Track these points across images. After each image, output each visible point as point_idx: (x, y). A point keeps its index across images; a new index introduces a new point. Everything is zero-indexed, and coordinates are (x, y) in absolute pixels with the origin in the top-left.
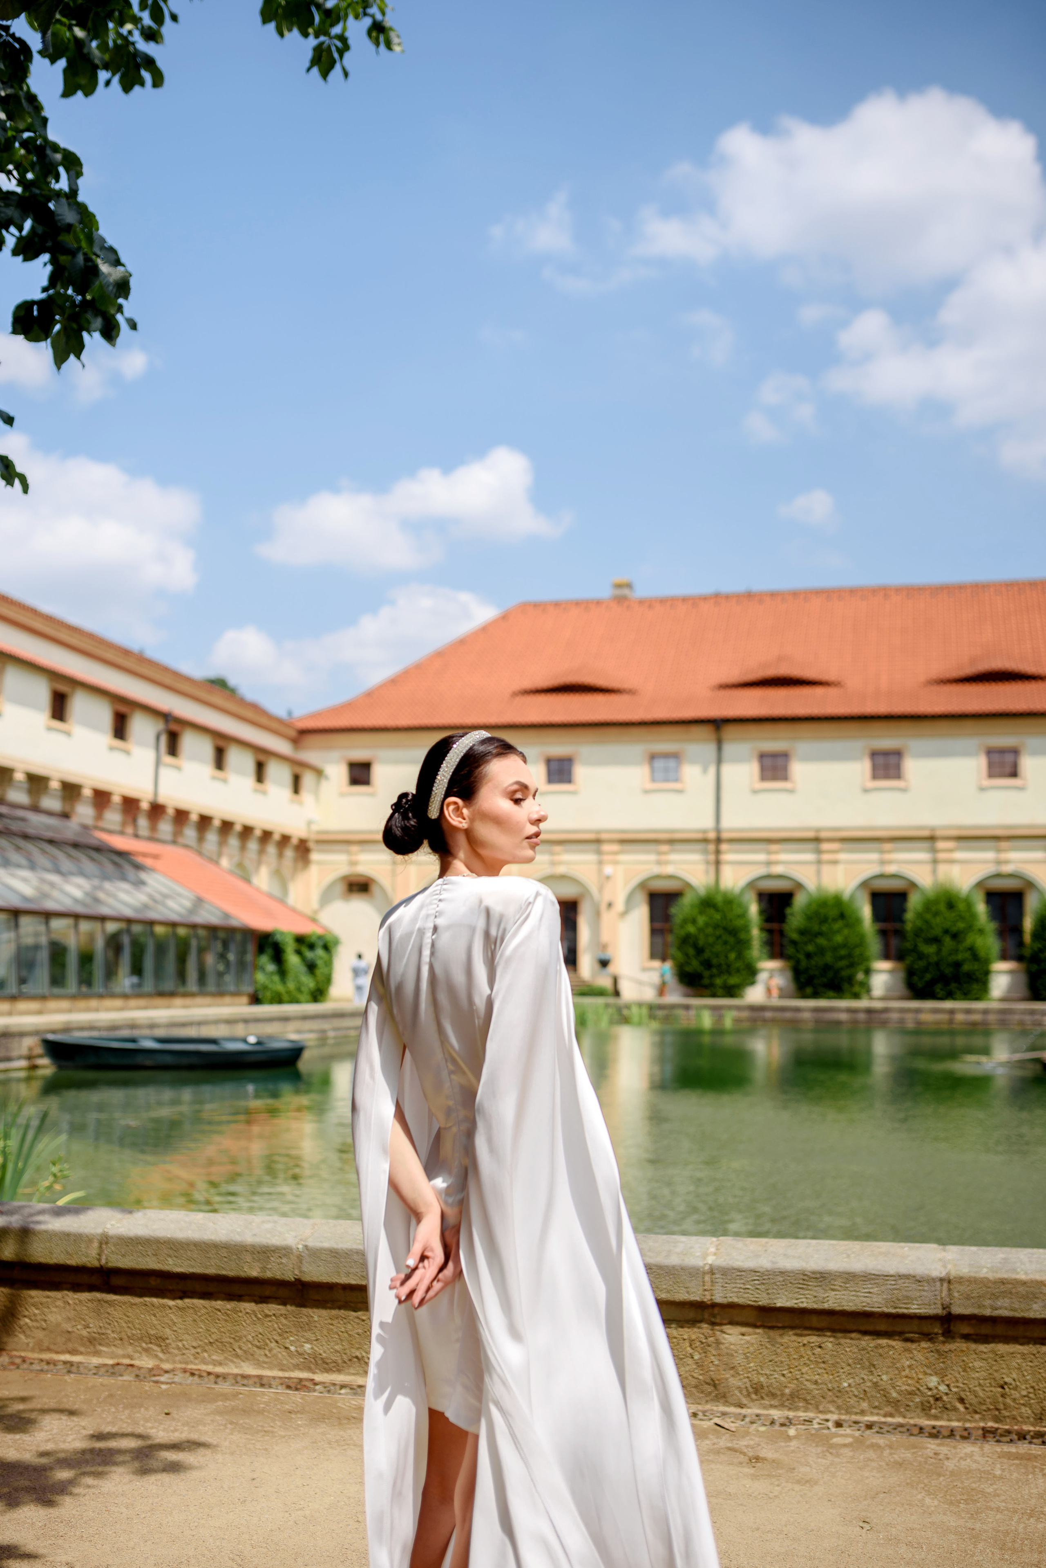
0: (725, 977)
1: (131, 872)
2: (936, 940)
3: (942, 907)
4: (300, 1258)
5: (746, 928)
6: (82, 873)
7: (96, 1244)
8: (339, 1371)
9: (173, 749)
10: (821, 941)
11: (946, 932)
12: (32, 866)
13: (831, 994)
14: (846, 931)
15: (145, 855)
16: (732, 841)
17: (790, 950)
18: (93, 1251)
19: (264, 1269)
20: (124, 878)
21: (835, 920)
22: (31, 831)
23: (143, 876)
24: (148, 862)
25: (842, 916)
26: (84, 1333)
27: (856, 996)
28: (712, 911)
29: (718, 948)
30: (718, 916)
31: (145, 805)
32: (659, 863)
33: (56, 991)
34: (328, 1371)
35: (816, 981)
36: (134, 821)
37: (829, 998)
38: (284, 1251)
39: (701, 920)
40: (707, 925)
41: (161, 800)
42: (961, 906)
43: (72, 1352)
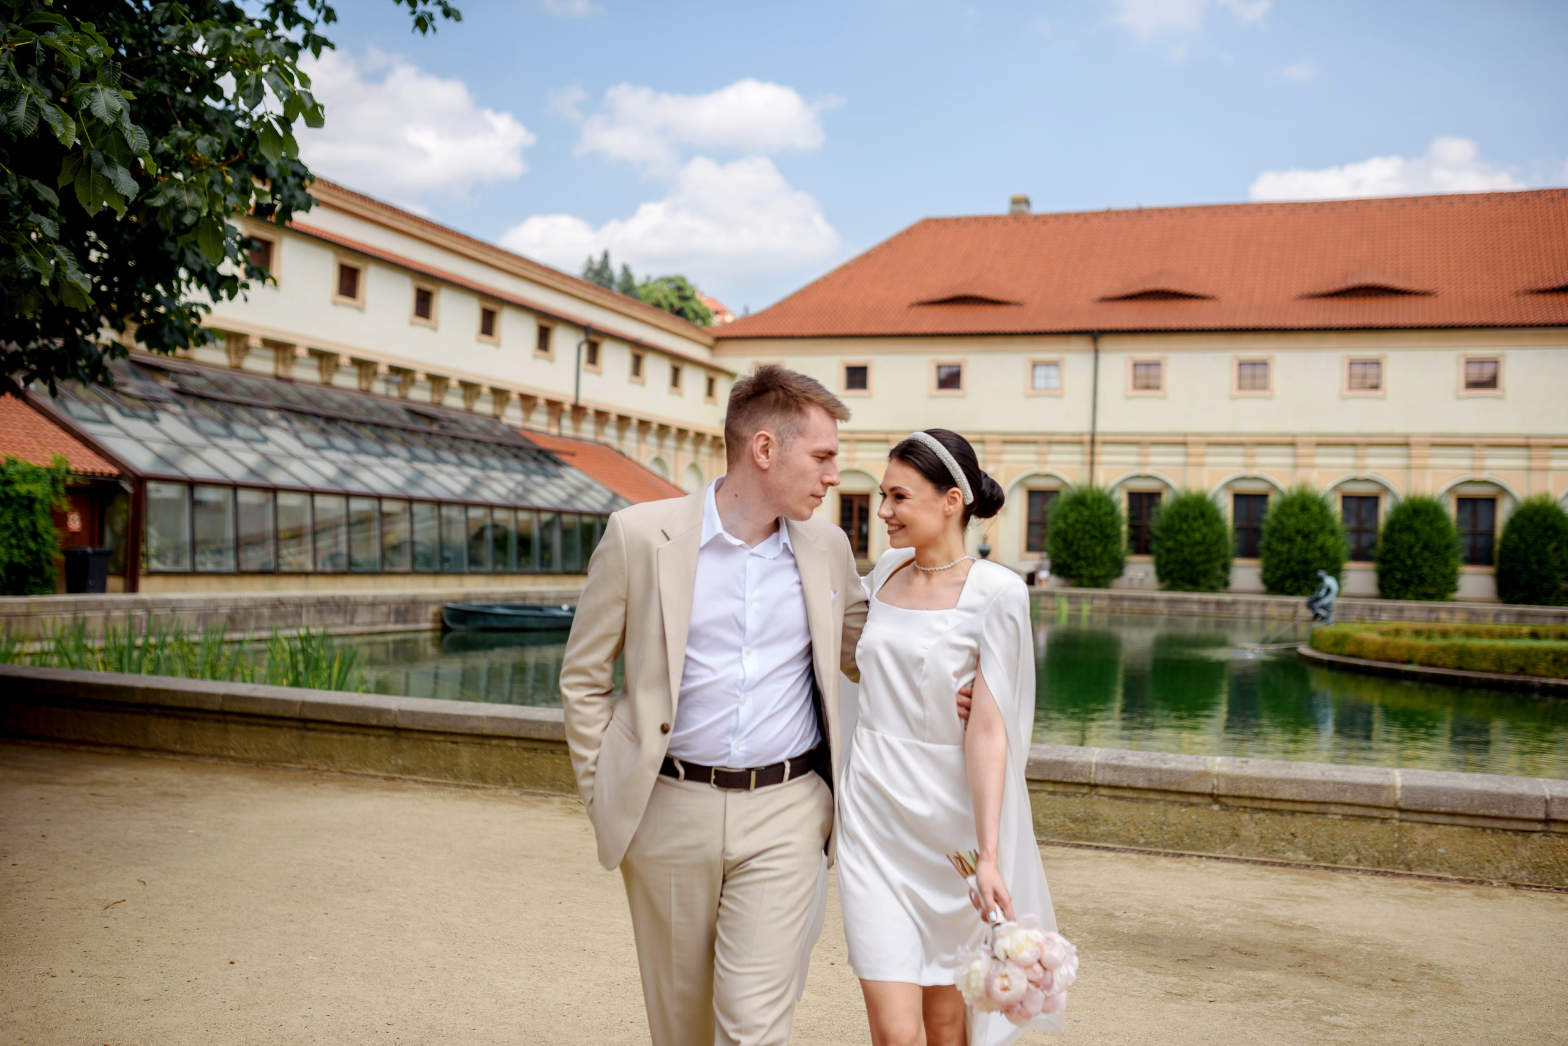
0: (1091, 569)
1: (550, 468)
2: (1290, 540)
3: (1296, 509)
4: (396, 715)
5: (1115, 524)
6: (506, 469)
7: (298, 706)
9: (592, 358)
10: (1181, 537)
11: (1298, 532)
12: (461, 463)
13: (1189, 587)
14: (1204, 530)
15: (565, 452)
16: (1105, 443)
17: (1154, 546)
18: (297, 710)
19: (379, 720)
20: (542, 472)
21: (1195, 519)
23: (563, 471)
24: (565, 458)
25: (1202, 515)
26: (294, 752)
27: (1212, 589)
28: (1082, 509)
29: (1087, 542)
30: (1086, 513)
31: (567, 407)
32: (1038, 462)
33: (474, 569)
35: (1175, 575)
36: (559, 420)
37: (1186, 590)
38: (388, 711)
39: (1072, 517)
40: (1077, 521)
41: (582, 403)
42: (1315, 509)
43: (289, 762)
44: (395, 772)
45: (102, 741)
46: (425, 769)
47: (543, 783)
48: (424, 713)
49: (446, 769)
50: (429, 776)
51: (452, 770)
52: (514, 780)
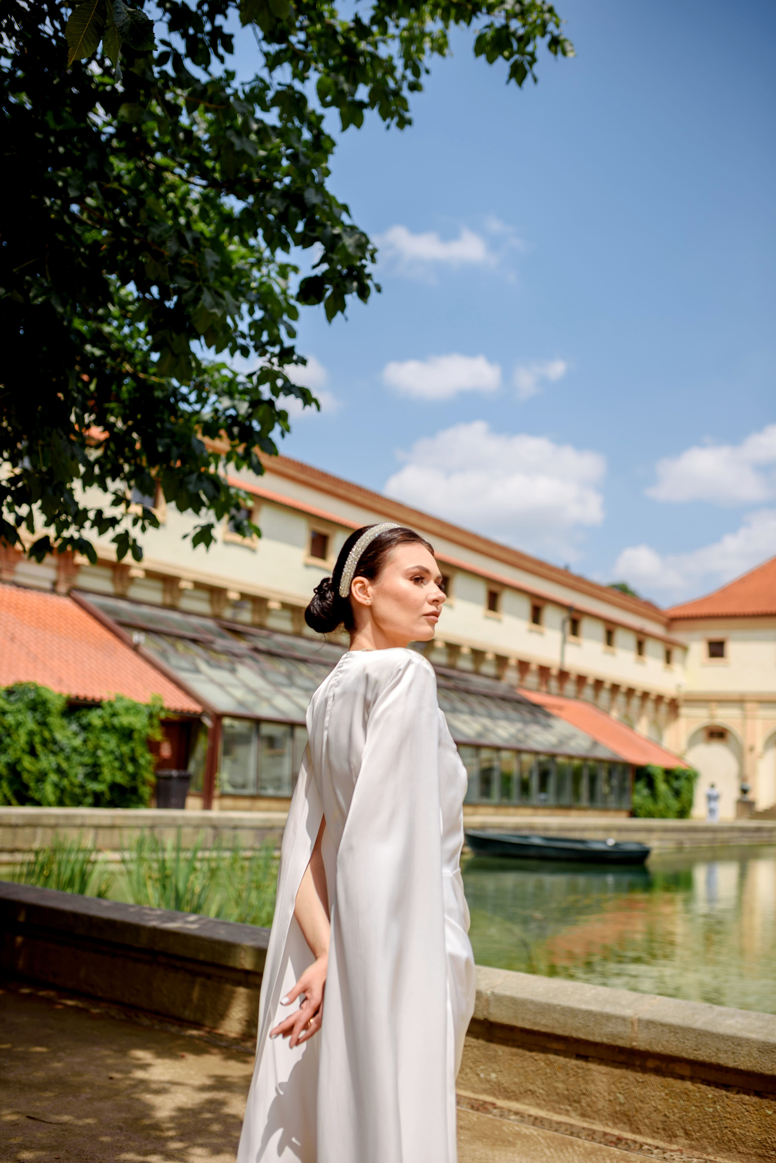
1: (542, 718)
6: (508, 719)
8: (517, 1100)
9: (575, 630)
12: (472, 713)
15: (554, 707)
20: (537, 722)
22: (472, 688)
23: (552, 721)
24: (555, 712)
31: (555, 672)
34: (508, 1098)
36: (547, 682)
41: (567, 668)
44: (485, 1091)
45: (100, 994)
46: (533, 1092)
47: (742, 1149)
48: (532, 1002)
49: (567, 1098)
50: (538, 1105)
51: (579, 1102)
52: (687, 1134)
